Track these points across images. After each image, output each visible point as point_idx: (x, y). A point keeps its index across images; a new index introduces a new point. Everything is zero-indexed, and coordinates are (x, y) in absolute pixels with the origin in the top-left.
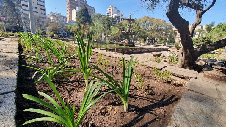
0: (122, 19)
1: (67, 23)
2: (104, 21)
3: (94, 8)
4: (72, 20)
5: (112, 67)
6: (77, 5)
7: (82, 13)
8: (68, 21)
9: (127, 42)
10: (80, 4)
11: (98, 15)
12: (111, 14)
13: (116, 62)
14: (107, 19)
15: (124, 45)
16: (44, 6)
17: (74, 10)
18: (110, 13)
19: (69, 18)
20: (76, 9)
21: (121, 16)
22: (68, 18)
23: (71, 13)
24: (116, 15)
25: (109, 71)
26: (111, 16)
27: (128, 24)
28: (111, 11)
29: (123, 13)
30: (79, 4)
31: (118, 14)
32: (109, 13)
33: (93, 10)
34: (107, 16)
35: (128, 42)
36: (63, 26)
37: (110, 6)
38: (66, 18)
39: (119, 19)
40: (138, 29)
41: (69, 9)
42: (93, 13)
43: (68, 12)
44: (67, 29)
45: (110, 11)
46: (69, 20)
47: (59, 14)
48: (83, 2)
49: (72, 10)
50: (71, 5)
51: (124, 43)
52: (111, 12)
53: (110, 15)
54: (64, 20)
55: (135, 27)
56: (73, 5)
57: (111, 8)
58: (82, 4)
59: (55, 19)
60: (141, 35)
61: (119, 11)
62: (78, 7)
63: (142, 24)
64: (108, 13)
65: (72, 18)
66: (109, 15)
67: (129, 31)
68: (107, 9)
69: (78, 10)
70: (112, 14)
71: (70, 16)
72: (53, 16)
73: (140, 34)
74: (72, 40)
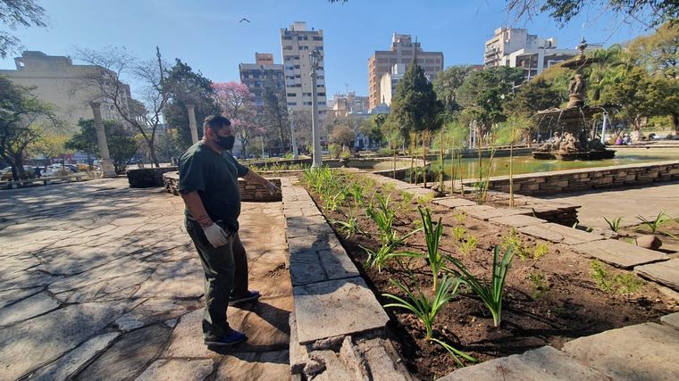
0: (546, 59)
1: (370, 112)
2: (476, 85)
3: (441, 54)
4: (382, 102)
5: (489, 250)
6: (394, 62)
7: (407, 84)
8: (372, 106)
9: (570, 145)
10: (403, 55)
11: (454, 70)
12: (501, 56)
13: (500, 236)
14: (486, 78)
15: (558, 157)
16: (323, 86)
18: (499, 52)
20: (390, 73)
21: (541, 52)
22: (372, 100)
23: (380, 86)
24: (521, 52)
25: (478, 258)
26: (503, 63)
28: (500, 45)
29: (551, 40)
30: (399, 57)
31: (527, 47)
32: (494, 55)
33: (438, 61)
34: (487, 64)
35: (575, 144)
36: (359, 122)
37: (498, 31)
38: (366, 101)
39: (536, 62)
40: (632, 83)
41: (374, 78)
42: (438, 69)
43: (372, 84)
44: (370, 129)
45: (496, 46)
46: (373, 103)
47: (352, 96)
48: (411, 46)
49: (380, 77)
50: (380, 65)
51: (557, 148)
52: (502, 49)
53: (498, 60)
54: (362, 107)
55: (612, 79)
56: (384, 65)
57: (501, 38)
58: (408, 53)
59: (344, 107)
60: (652, 104)
61: (532, 38)
62: (396, 66)
63: (657, 54)
64: (488, 57)
65: (382, 98)
66: (492, 62)
67: (580, 104)
68: (487, 43)
69: (396, 72)
70: (505, 55)
71: (378, 94)
72: (339, 101)
73: (643, 99)
74: (383, 160)
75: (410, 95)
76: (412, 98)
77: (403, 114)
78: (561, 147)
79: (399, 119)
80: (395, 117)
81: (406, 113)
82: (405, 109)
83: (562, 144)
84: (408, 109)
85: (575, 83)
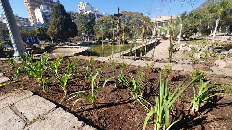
0: (97, 15)
1: (31, 25)
4: (38, 21)
6: (41, 3)
12: (84, 11)
17: (38, 9)
19: (32, 20)
20: (39, 8)
21: (96, 13)
23: (34, 13)
24: (90, 11)
27: (117, 20)
28: (83, 7)
29: (97, 10)
30: (43, 2)
31: (92, 10)
34: (80, 13)
37: (81, 3)
41: (30, 9)
43: (30, 12)
46: (33, 21)
52: (84, 9)
53: (84, 13)
54: (24, 23)
56: (34, 3)
57: (83, 5)
61: (92, 8)
62: (42, 5)
64: (80, 11)
66: (82, 13)
68: (79, 6)
69: (43, 8)
70: (86, 11)
71: (34, 17)
74: (57, 48)
75: (60, 17)
76: (61, 19)
77: (58, 26)
78: (117, 41)
79: (57, 28)
80: (54, 27)
81: (60, 26)
82: (59, 24)
83: (117, 40)
84: (60, 24)
85: (118, 21)
